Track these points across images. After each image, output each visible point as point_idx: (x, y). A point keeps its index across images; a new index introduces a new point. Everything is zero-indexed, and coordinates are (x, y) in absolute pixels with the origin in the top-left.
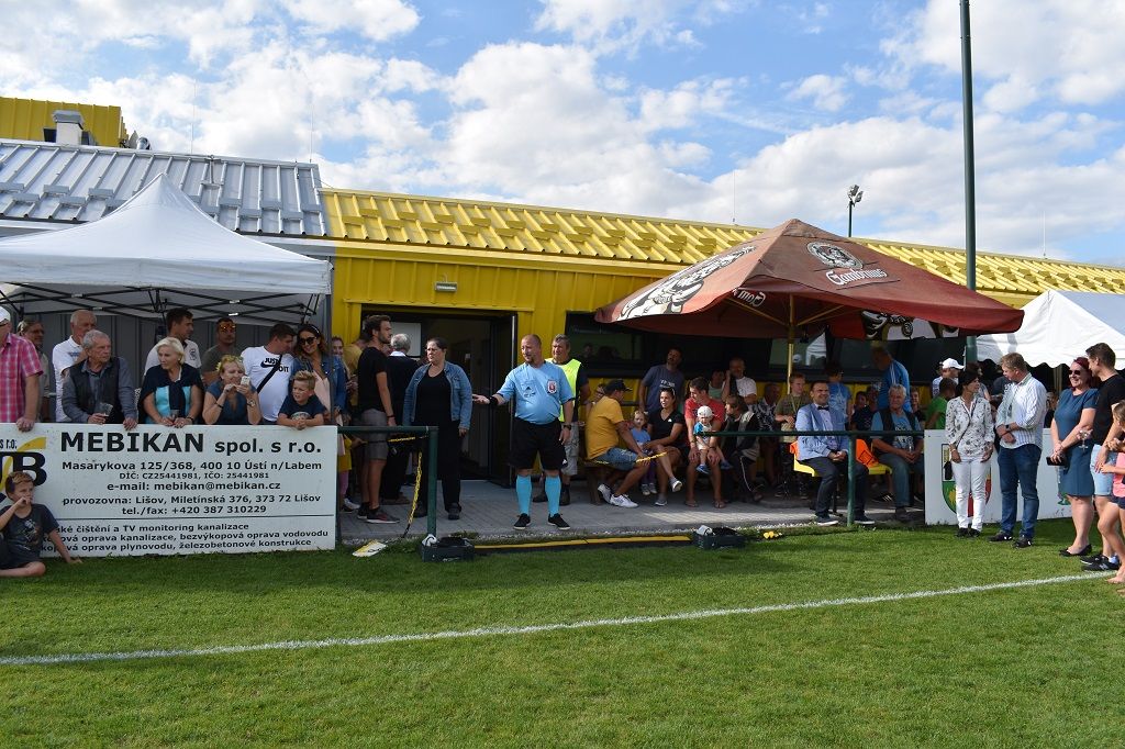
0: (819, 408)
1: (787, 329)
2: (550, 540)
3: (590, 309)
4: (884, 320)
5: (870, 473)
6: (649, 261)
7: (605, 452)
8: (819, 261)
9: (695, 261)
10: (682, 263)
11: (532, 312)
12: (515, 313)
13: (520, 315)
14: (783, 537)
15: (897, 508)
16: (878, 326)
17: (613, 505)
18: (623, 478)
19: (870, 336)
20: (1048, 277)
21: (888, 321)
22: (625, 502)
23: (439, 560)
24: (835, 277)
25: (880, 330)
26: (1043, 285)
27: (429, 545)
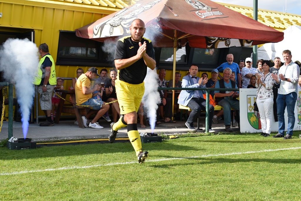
0: (192, 77)
1: (173, 41)
2: (69, 140)
3: (72, 29)
4: (217, 38)
5: (215, 109)
6: (100, 5)
7: (87, 100)
8: (191, 7)
9: (123, 7)
10: (116, 8)
11: (42, 30)
12: (33, 30)
13: (36, 32)
14: (178, 138)
15: (226, 126)
16: (213, 41)
17: (91, 127)
18: (96, 114)
19: (209, 46)
20: (288, 22)
21: (219, 39)
22: (97, 126)
23: (19, 148)
24: (200, 14)
25: (214, 43)
26: (286, 25)
27: (13, 141)
